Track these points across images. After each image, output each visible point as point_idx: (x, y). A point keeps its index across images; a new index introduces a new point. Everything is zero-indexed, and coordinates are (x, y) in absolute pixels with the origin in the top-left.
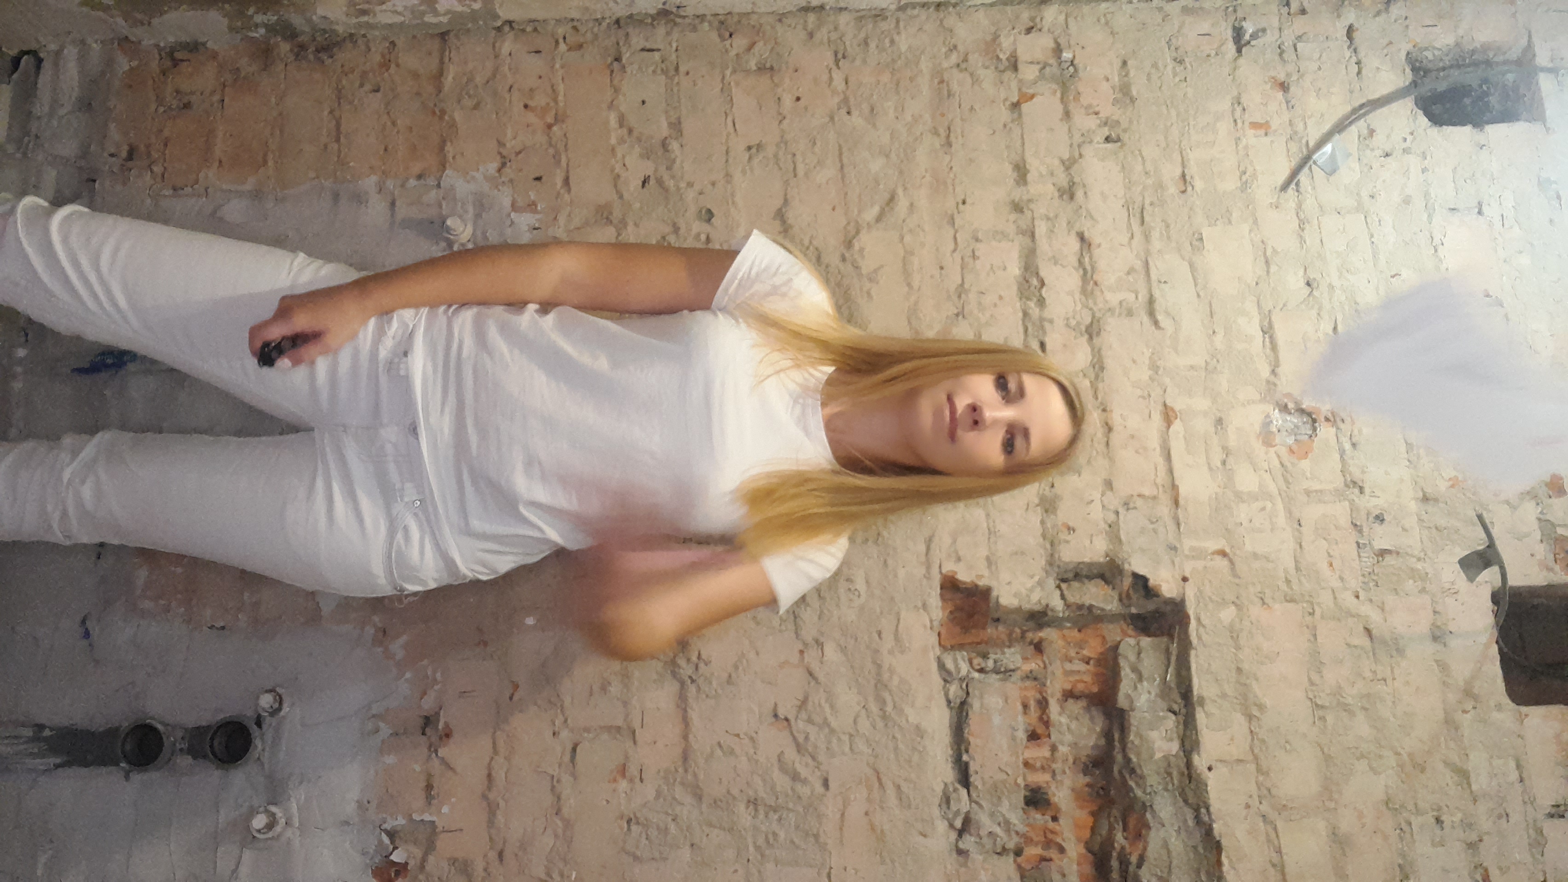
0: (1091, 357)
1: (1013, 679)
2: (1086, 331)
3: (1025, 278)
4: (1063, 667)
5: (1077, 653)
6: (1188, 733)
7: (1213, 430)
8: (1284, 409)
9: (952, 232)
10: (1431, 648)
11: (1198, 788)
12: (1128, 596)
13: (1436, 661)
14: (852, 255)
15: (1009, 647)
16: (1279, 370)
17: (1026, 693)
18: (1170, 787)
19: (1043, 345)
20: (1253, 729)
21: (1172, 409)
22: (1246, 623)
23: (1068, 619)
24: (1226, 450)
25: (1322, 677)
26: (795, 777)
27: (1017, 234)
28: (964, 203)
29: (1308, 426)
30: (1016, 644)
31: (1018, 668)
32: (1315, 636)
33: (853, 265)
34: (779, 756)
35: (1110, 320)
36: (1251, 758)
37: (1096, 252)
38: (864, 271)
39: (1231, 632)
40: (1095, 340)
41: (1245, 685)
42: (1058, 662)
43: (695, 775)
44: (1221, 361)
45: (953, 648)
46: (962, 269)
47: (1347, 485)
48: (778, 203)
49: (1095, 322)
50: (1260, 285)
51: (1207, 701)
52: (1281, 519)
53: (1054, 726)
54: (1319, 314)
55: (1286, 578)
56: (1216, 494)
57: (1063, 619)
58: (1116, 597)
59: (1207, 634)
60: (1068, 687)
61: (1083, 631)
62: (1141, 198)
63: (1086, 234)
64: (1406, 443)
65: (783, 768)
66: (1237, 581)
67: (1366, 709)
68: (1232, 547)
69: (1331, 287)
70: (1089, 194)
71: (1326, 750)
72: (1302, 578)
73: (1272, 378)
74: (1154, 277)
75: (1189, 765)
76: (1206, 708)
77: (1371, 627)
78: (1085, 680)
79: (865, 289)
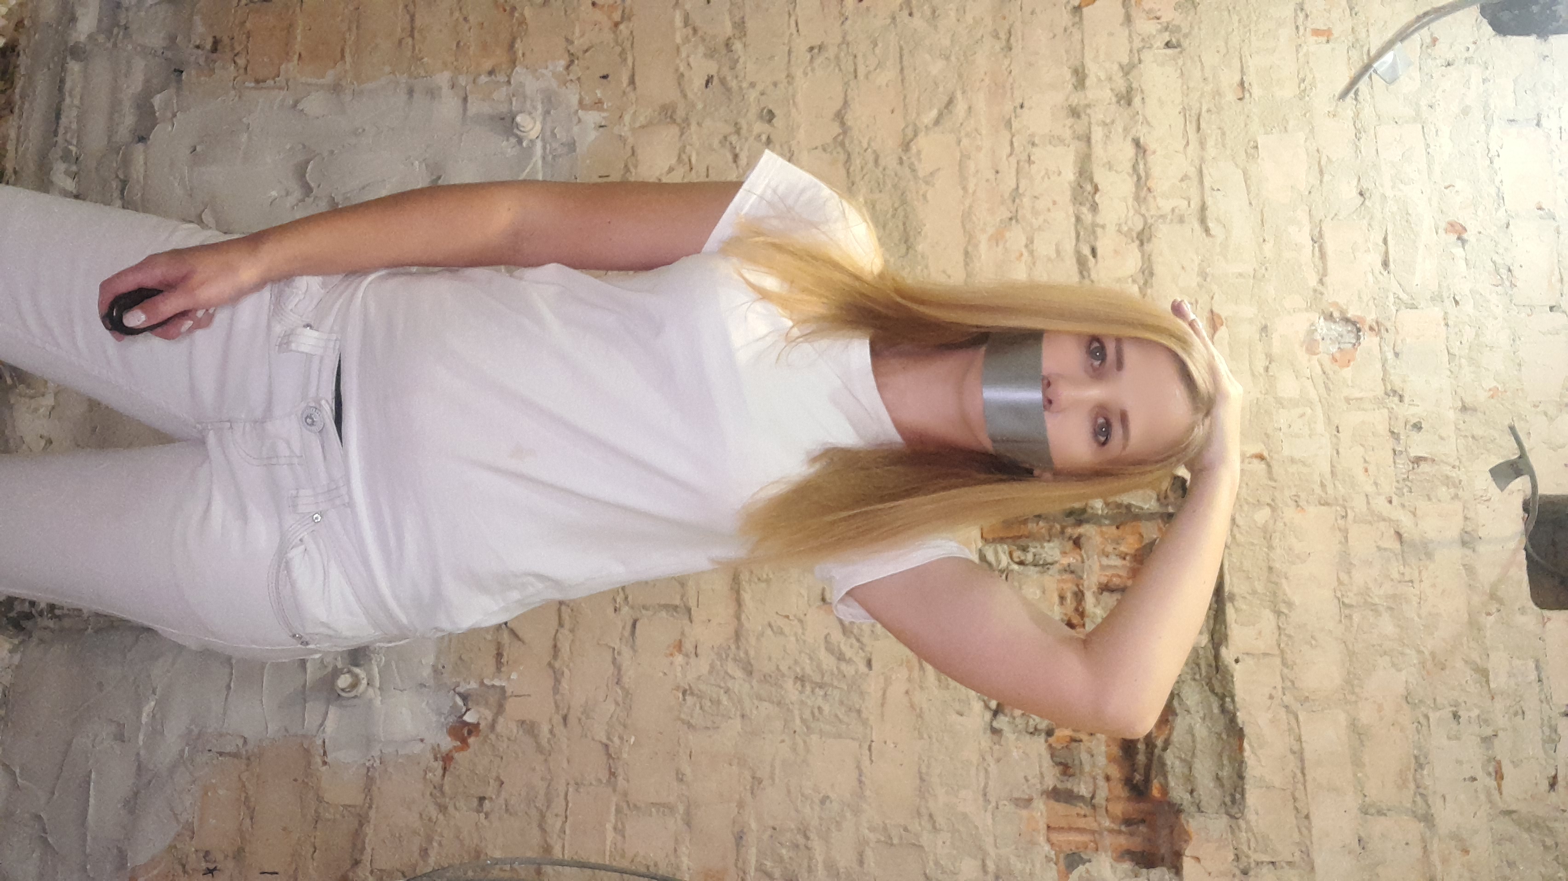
0: (1140, 264)
1: (1050, 572)
2: (1137, 238)
3: (1079, 184)
4: (1100, 562)
5: (1114, 549)
6: (1217, 627)
7: (1258, 336)
8: (1330, 317)
9: (1009, 137)
10: (1458, 552)
11: (1224, 678)
12: (1166, 497)
13: (1464, 565)
14: (909, 158)
15: (1049, 541)
16: (1325, 279)
17: (1062, 585)
18: (1197, 677)
19: (1094, 252)
20: (1280, 625)
21: (1219, 317)
22: (1280, 524)
23: (1106, 517)
24: (1270, 358)
25: (1350, 577)
26: (841, 657)
27: (1073, 138)
28: (1022, 106)
29: (1352, 335)
30: (1056, 540)
31: (1056, 562)
32: (1346, 538)
33: (910, 168)
34: (826, 638)
35: (1161, 226)
36: (1277, 652)
37: (1151, 158)
38: (921, 174)
39: (1265, 533)
40: (1146, 246)
41: (1276, 584)
42: (1096, 557)
43: (746, 653)
44: (1269, 269)
45: (995, 541)
46: (1018, 173)
47: (1386, 394)
48: (838, 104)
49: (1146, 228)
50: (1312, 194)
51: (1237, 598)
52: (1320, 427)
53: (1088, 617)
54: (1369, 225)
55: (1321, 482)
56: (1258, 399)
57: (1102, 516)
58: (1155, 496)
59: (1241, 533)
60: (1104, 580)
61: (1121, 527)
62: (1198, 105)
63: (1142, 141)
64: (1449, 353)
65: (830, 648)
66: (1273, 484)
67: (1391, 609)
68: (1270, 451)
69: (1384, 197)
70: (1147, 100)
71: (1350, 647)
72: (1336, 482)
73: (1320, 288)
74: (1207, 184)
75: (1217, 656)
76: (1236, 603)
77: (1402, 531)
78: (1121, 573)
79: (921, 193)
